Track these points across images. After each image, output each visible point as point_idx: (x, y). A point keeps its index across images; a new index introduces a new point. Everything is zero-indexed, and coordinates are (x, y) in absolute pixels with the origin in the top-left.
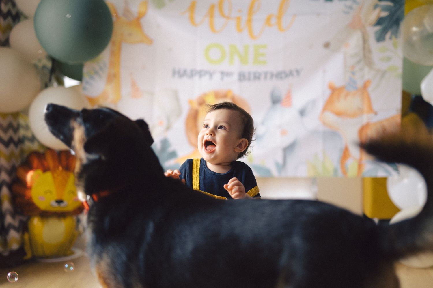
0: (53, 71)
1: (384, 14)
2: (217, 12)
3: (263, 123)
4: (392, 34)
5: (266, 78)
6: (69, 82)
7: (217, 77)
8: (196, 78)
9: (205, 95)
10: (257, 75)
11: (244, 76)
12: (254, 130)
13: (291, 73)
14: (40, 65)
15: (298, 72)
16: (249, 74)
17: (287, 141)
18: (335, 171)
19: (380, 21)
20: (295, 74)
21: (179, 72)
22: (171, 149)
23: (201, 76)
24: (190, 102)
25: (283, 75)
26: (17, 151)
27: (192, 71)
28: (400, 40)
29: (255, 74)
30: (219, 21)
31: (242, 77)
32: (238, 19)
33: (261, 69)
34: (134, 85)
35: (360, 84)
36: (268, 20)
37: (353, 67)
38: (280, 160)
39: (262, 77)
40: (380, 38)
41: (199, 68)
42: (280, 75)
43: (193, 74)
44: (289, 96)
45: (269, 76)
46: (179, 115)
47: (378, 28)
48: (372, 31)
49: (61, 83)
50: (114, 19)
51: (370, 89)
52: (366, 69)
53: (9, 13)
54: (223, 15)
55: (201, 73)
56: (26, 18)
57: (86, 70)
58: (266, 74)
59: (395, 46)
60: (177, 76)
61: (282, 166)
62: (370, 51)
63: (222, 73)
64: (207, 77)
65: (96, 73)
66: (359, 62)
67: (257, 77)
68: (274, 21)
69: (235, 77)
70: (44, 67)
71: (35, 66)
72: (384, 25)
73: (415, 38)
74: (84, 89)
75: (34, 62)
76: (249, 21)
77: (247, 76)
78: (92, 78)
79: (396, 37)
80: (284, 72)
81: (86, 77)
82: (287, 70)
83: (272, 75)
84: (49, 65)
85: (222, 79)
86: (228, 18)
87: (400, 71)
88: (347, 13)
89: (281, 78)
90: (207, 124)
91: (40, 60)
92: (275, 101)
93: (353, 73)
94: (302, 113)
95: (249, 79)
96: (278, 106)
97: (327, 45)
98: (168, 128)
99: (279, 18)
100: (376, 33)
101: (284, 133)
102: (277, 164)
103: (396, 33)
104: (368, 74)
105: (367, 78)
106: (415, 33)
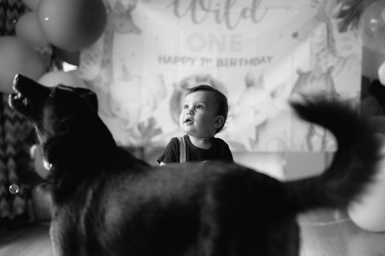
0: (53, 57)
1: (346, 8)
2: (198, 6)
3: (238, 104)
4: (353, 25)
5: (241, 64)
6: (68, 67)
7: (198, 63)
8: (180, 63)
9: (188, 79)
10: (234, 61)
11: (222, 62)
12: (229, 107)
13: (263, 60)
14: (42, 52)
15: (269, 59)
16: (227, 60)
17: (260, 120)
18: (302, 146)
19: (342, 14)
20: (267, 60)
21: (164, 59)
22: (157, 127)
23: (183, 62)
24: (174, 85)
25: (256, 62)
26: (22, 128)
27: (176, 58)
28: (361, 31)
29: (231, 60)
30: (200, 13)
31: (220, 63)
32: (217, 12)
33: (237, 56)
34: (124, 69)
35: (324, 69)
36: (243, 13)
37: (318, 55)
38: (253, 137)
39: (238, 63)
40: (343, 29)
41: (182, 55)
42: (254, 62)
43: (176, 60)
44: (261, 80)
45: (244, 62)
46: (164, 96)
47: (340, 20)
48: (335, 23)
49: (60, 68)
50: (108, 11)
51: (333, 74)
52: (330, 56)
53: (15, 6)
54: (203, 8)
55: (184, 60)
56: (30, 10)
57: (82, 56)
58: (241, 60)
59: (356, 36)
60: (162, 62)
61: (255, 142)
62: (333, 41)
63: (203, 60)
64: (189, 62)
65: (92, 59)
66: (323, 50)
67: (233, 63)
68: (248, 13)
69: (214, 63)
70: (46, 54)
71: (38, 53)
72: (346, 17)
73: (373, 29)
74: (81, 73)
75: (37, 49)
76: (227, 14)
77: (224, 62)
78: (88, 63)
79: (357, 28)
80: (257, 59)
81: (82, 63)
82: (260, 57)
83: (247, 61)
84: (50, 51)
85: (202, 64)
86: (208, 10)
87: (360, 58)
88: (313, 6)
89: (255, 64)
90: (187, 105)
91: (42, 48)
92: (249, 84)
93: (318, 60)
94: (273, 95)
95: (226, 65)
96: (252, 89)
97: (295, 35)
98: (155, 108)
99: (253, 11)
100: (339, 24)
101: (257, 112)
102: (251, 140)
103: (356, 25)
104: (331, 61)
105: (330, 64)
106: (374, 24)
